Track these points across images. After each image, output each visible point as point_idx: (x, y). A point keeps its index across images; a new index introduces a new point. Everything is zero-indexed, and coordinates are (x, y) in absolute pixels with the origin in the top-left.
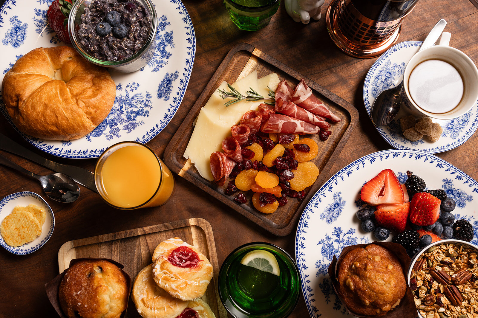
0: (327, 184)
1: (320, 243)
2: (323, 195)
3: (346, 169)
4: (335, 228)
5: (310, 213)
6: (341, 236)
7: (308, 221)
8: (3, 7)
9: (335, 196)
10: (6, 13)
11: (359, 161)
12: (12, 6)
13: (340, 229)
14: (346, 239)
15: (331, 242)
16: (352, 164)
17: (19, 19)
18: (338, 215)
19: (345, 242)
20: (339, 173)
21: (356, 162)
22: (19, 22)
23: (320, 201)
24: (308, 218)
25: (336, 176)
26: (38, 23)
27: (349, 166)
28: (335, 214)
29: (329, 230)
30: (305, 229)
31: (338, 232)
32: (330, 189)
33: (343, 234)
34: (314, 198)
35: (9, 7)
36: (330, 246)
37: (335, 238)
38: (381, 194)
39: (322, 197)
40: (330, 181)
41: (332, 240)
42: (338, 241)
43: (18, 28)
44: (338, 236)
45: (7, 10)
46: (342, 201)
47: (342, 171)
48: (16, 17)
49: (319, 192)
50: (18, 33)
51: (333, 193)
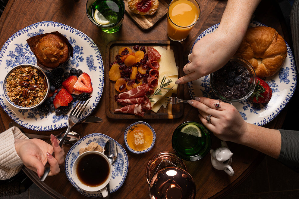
0: (103, 67)
1: (82, 48)
2: (99, 63)
3: (103, 80)
4: (83, 59)
5: (96, 51)
6: (78, 60)
7: (94, 49)
8: (295, 86)
9: (96, 67)
10: (293, 83)
11: (102, 88)
12: (291, 88)
13: (82, 61)
14: (76, 61)
15: (79, 53)
16: (103, 84)
17: (286, 83)
18: (88, 64)
19: (75, 59)
20: (103, 75)
21: (103, 86)
22: (285, 82)
23: (98, 60)
24: (95, 50)
25: (103, 73)
26: (275, 85)
27: (103, 82)
28: (89, 63)
29: (84, 56)
30: (91, 45)
31: (81, 59)
32: (99, 67)
33: (79, 61)
34: (101, 58)
35: (293, 87)
36: (78, 52)
37: (80, 56)
38: (82, 81)
39: (99, 61)
40: (103, 69)
41: (79, 54)
42: (77, 57)
43: (284, 79)
44: (80, 58)
45: (293, 85)
46: (92, 69)
47: (103, 78)
48: (287, 83)
49: (102, 62)
50: (283, 76)
51: (97, 67)
